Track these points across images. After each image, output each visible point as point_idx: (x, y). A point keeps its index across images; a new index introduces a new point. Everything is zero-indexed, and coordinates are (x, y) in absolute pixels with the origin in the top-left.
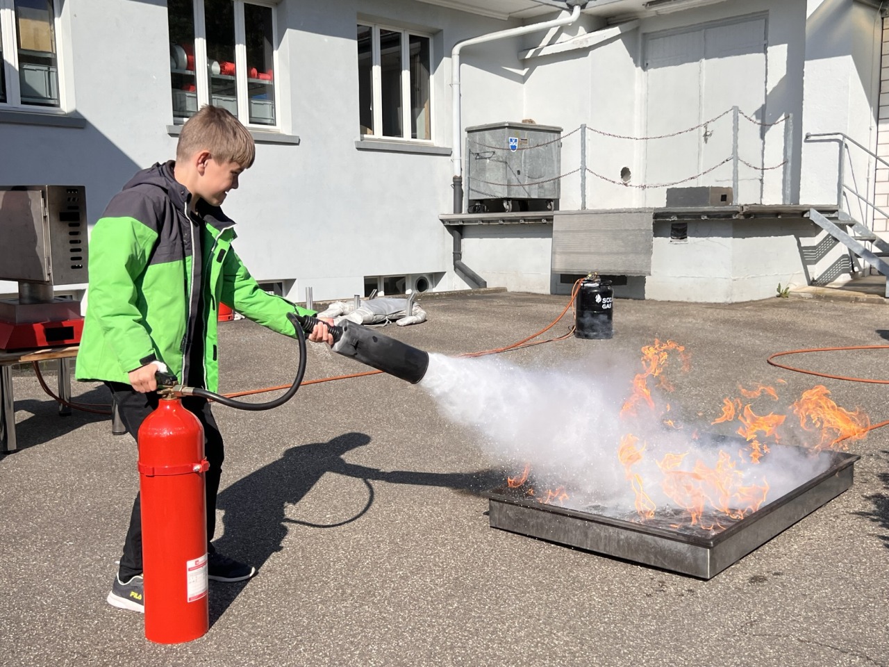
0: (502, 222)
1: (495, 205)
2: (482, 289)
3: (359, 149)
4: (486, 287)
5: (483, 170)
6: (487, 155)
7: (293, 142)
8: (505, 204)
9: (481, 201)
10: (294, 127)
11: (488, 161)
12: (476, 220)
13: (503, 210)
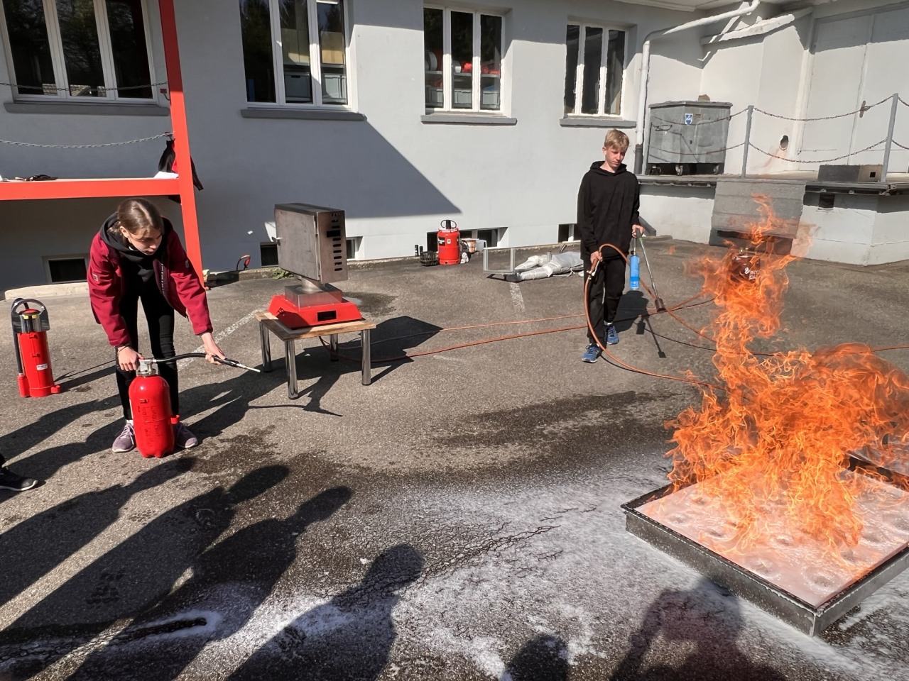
0: (672, 184)
1: (669, 168)
2: (652, 237)
3: (562, 126)
4: (655, 235)
5: (659, 140)
6: (665, 128)
7: (512, 123)
8: (677, 169)
9: (657, 165)
10: (513, 110)
11: (666, 132)
12: (652, 181)
13: (674, 173)
